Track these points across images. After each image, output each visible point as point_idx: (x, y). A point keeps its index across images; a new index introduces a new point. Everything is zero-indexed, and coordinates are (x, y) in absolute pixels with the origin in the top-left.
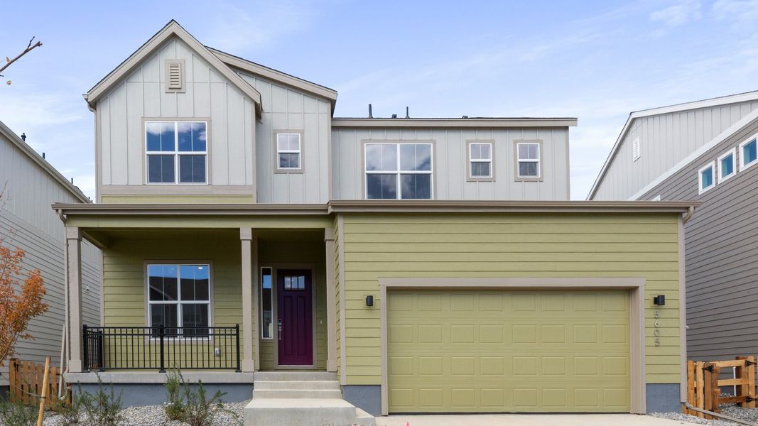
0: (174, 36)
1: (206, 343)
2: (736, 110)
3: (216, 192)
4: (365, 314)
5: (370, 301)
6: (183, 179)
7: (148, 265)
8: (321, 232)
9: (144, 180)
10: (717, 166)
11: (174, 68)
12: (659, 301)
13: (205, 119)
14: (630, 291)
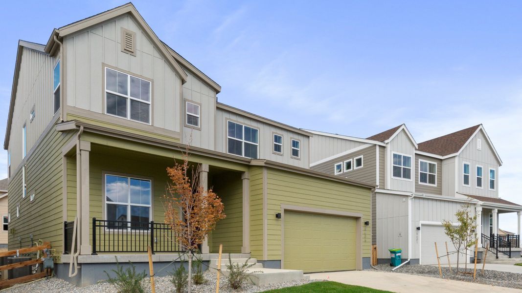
0: (130, 14)
1: (146, 234)
2: (353, 143)
3: (155, 131)
4: (274, 222)
5: (278, 216)
6: (133, 117)
7: (106, 175)
8: (241, 173)
9: (103, 110)
10: (344, 165)
11: (128, 36)
12: (367, 223)
13: (149, 79)
14: (357, 219)
